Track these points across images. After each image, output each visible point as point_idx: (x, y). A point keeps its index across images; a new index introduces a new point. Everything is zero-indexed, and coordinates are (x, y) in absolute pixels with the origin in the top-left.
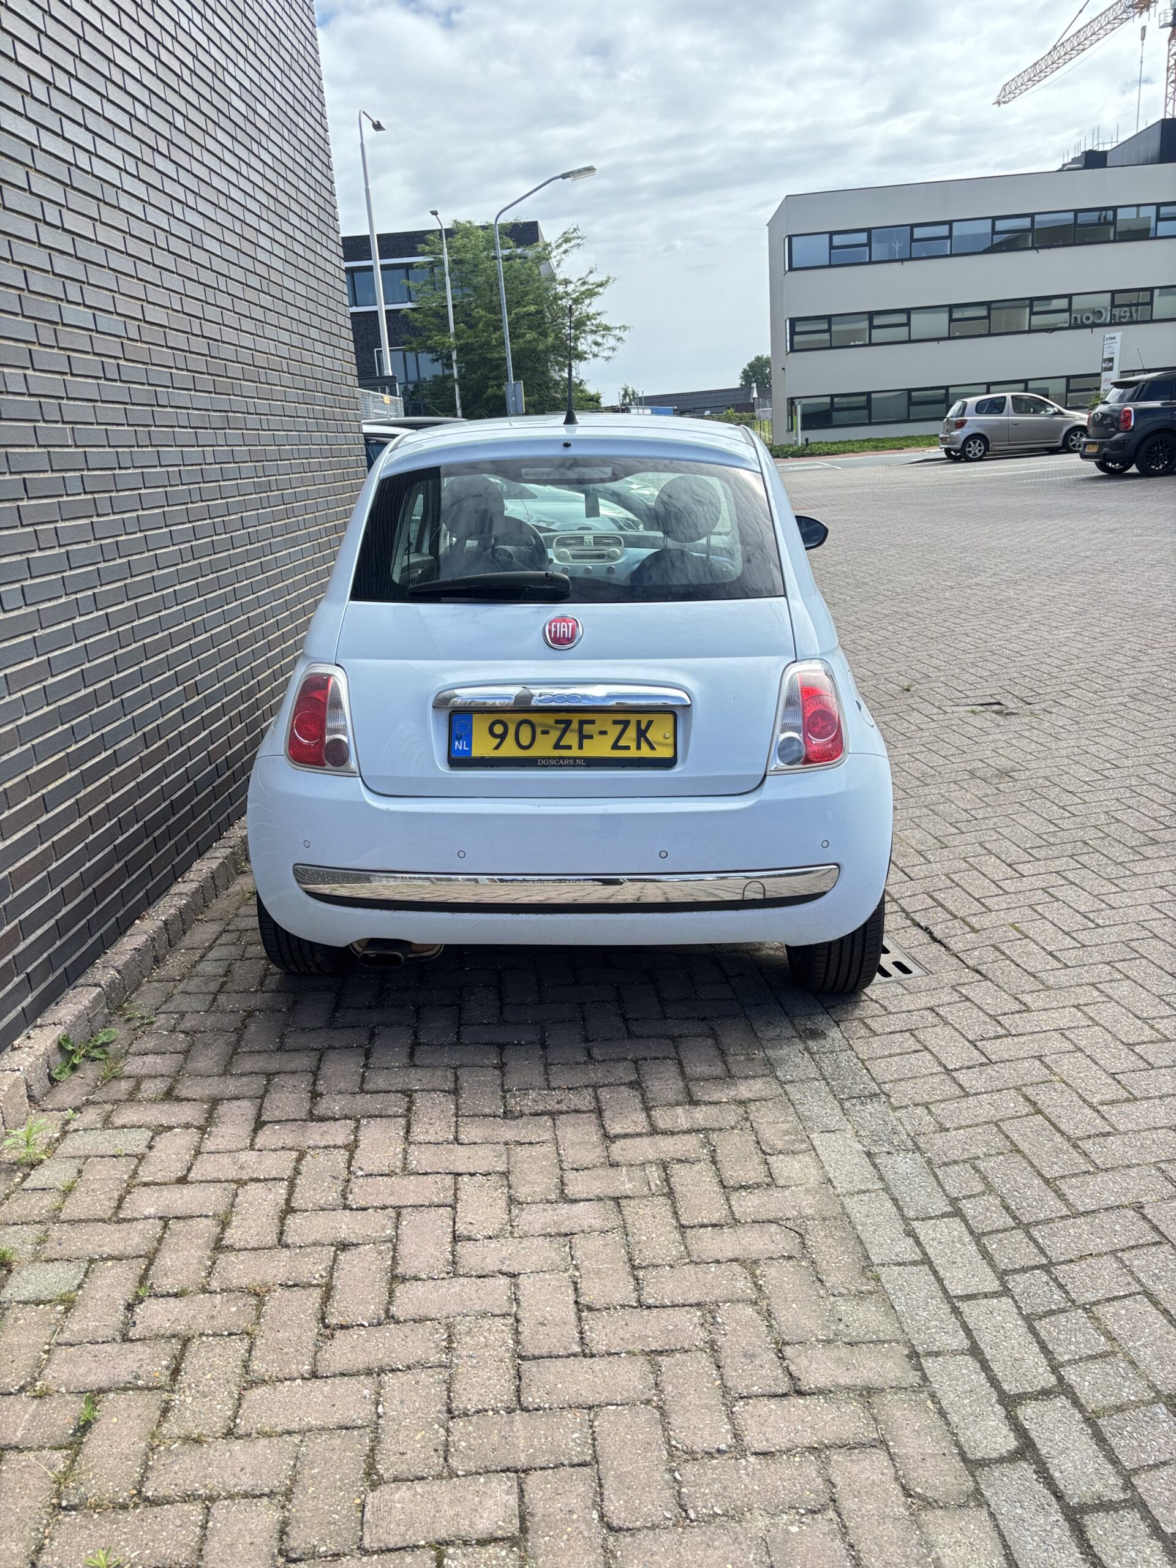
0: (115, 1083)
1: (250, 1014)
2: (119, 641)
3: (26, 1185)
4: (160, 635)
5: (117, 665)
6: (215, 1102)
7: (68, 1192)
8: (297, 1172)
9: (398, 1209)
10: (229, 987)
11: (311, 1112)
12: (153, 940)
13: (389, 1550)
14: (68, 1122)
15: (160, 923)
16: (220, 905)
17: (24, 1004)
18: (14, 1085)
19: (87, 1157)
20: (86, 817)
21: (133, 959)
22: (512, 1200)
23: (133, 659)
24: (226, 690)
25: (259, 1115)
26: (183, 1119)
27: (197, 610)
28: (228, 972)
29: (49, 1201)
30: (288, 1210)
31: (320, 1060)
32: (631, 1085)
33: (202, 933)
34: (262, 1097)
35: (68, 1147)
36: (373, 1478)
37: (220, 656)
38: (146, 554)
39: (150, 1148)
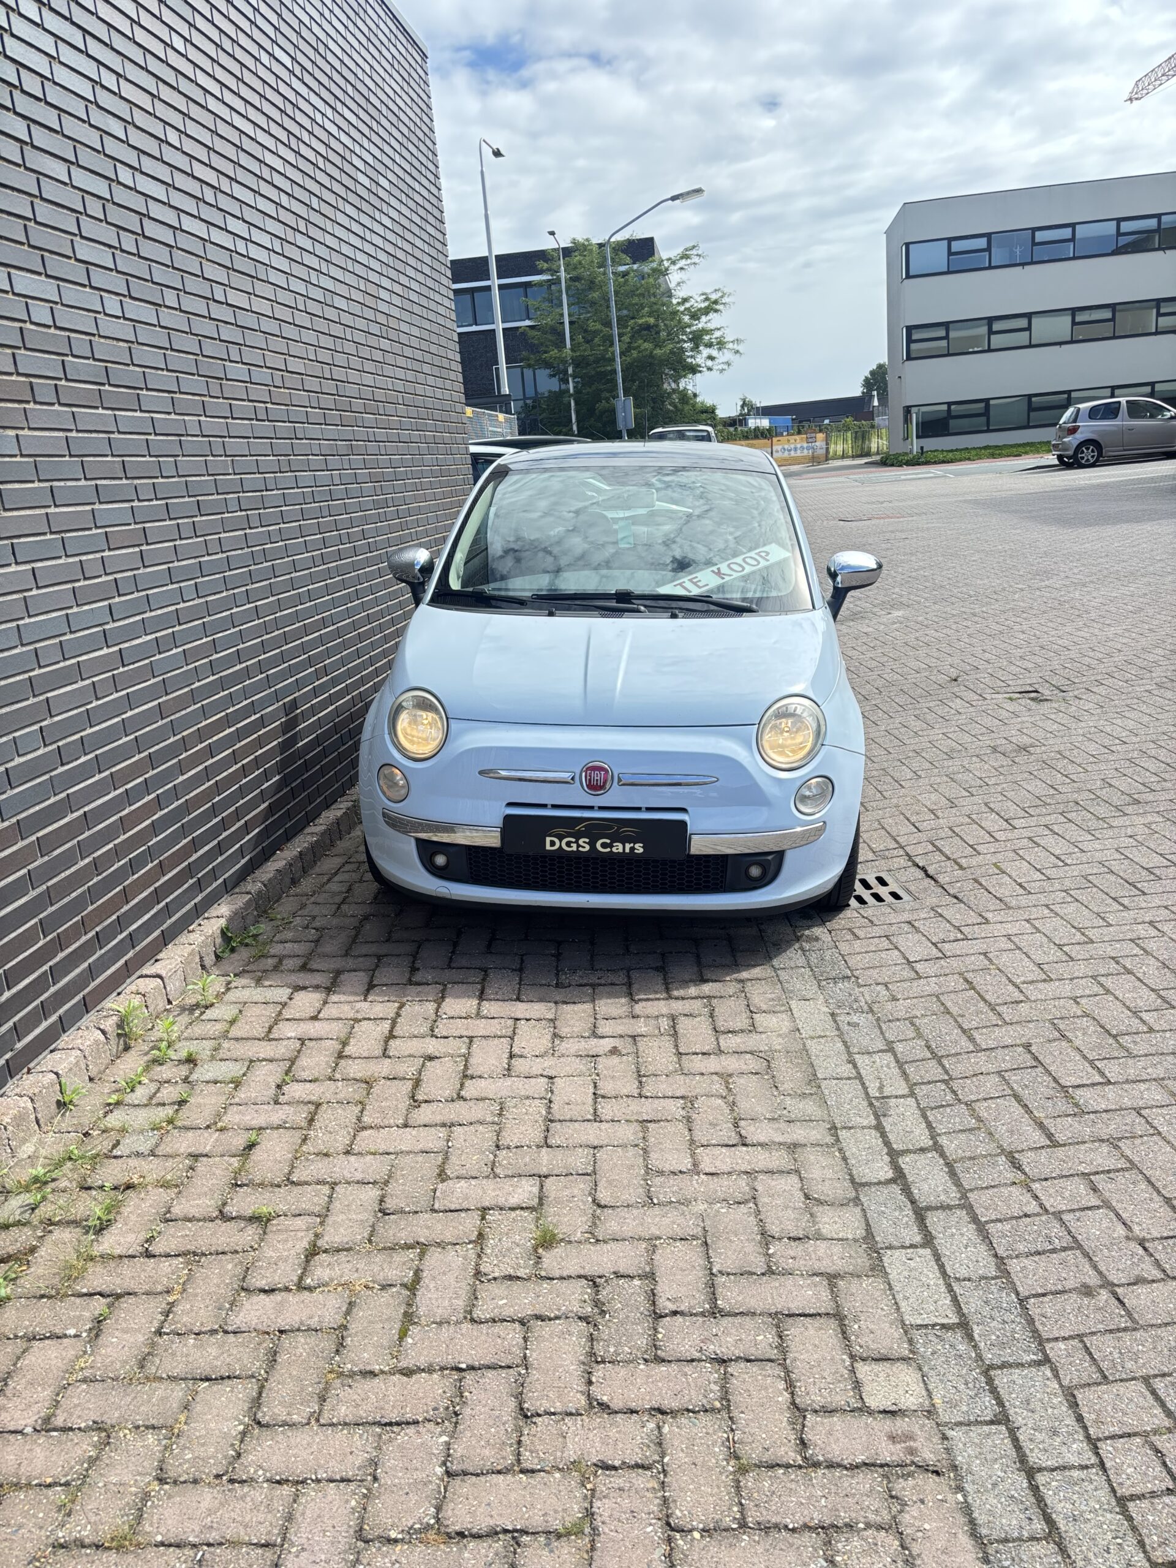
0: (263, 960)
1: (366, 918)
2: (266, 628)
3: (203, 1017)
4: (297, 625)
5: (263, 647)
6: (338, 973)
7: (232, 1022)
8: (398, 1015)
9: (471, 1038)
10: (350, 899)
11: (410, 980)
12: (291, 865)
13: (451, 1211)
14: (229, 983)
15: (295, 853)
16: (342, 845)
17: (196, 900)
18: (191, 954)
19: (245, 1003)
20: (240, 765)
21: (275, 877)
22: (555, 1035)
23: (276, 643)
24: (350, 674)
25: (371, 981)
26: (315, 982)
27: (326, 607)
28: (349, 890)
29: (220, 1027)
30: (391, 1036)
31: (419, 947)
32: (657, 969)
33: (328, 864)
34: (374, 970)
35: (231, 996)
36: (442, 1176)
37: (345, 645)
38: (286, 559)
39: (291, 999)
